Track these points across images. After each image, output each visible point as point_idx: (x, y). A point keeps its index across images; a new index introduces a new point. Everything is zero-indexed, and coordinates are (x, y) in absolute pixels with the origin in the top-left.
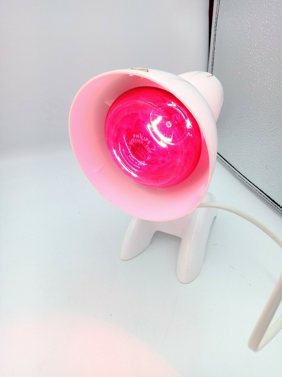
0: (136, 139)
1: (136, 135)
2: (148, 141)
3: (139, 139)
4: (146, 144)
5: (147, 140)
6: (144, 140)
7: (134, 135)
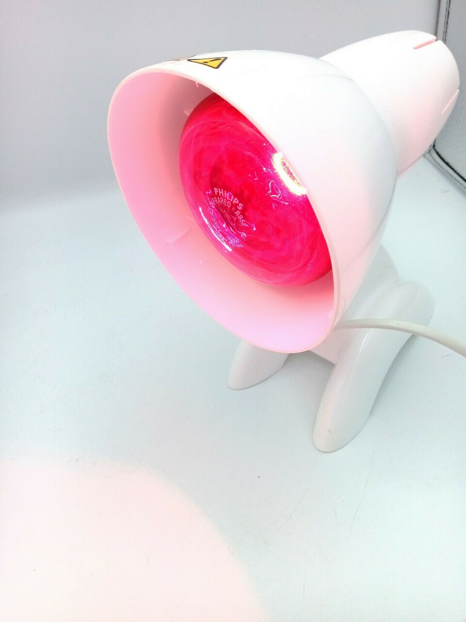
0: (220, 197)
1: (218, 190)
2: (238, 205)
3: (224, 198)
4: (237, 209)
5: (236, 201)
6: (231, 201)
7: (215, 189)
